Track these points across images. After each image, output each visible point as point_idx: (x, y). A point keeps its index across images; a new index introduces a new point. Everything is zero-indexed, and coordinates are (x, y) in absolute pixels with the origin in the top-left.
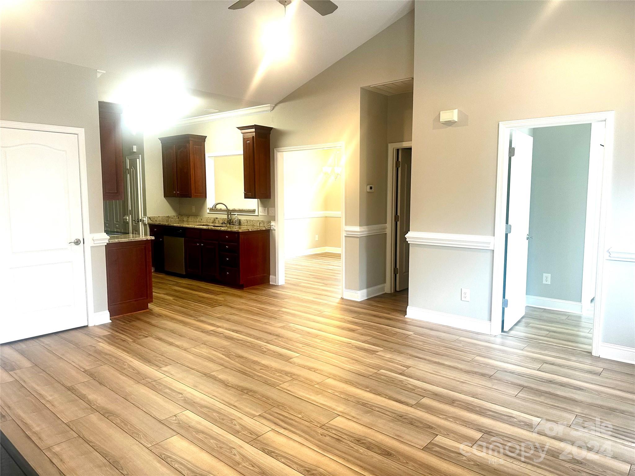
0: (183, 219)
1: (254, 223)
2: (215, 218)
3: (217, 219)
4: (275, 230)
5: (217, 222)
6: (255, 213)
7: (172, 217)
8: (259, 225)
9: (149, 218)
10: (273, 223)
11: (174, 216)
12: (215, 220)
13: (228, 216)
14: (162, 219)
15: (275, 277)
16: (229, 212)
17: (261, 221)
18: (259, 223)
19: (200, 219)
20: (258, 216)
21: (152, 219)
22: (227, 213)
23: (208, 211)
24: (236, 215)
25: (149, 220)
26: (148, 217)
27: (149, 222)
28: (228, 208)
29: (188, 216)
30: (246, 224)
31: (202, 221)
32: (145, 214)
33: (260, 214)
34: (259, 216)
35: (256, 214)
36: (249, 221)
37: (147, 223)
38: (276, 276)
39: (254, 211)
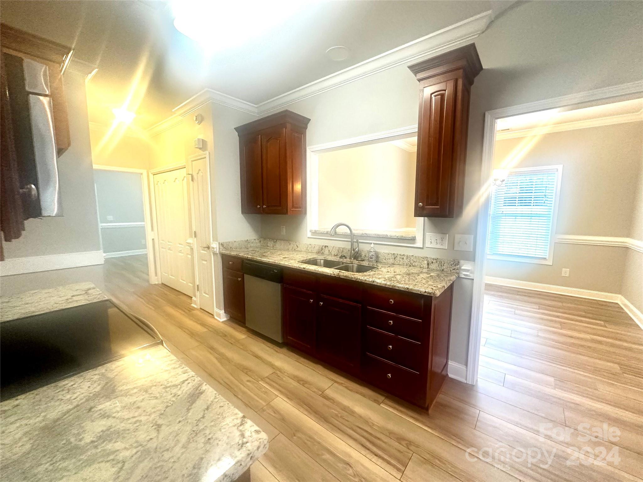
0: (267, 244)
1: (412, 262)
2: (323, 246)
3: (327, 248)
4: (473, 279)
5: (326, 252)
6: (413, 244)
7: (252, 241)
8: (426, 266)
9: (222, 244)
10: (466, 266)
11: (255, 240)
12: (322, 249)
13: (352, 245)
14: (239, 244)
15: (464, 368)
16: (353, 238)
17: (434, 259)
18: (426, 262)
19: (296, 246)
20: (422, 248)
21: (225, 245)
22: (350, 240)
23: (309, 235)
24: (372, 245)
25: (221, 247)
26: (219, 243)
27: (221, 250)
28: (353, 232)
29: (275, 241)
30: (391, 261)
31: (299, 249)
32: (215, 239)
33: (428, 244)
34: (425, 248)
35: (419, 244)
36: (399, 257)
37: (218, 252)
38: (466, 365)
39: (413, 240)
